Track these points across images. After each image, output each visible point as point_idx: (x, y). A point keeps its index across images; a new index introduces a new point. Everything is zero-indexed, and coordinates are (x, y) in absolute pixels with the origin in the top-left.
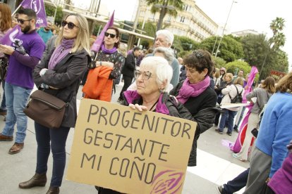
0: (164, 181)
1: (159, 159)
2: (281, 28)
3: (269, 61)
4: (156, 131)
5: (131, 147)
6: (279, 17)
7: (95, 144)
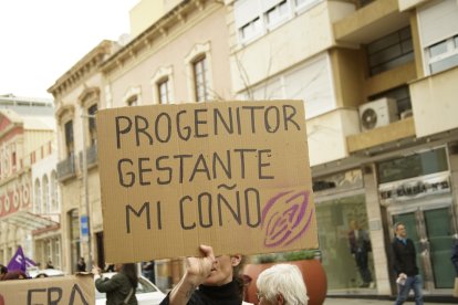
0: (280, 214)
1: (261, 177)
4: (240, 133)
5: (206, 170)
7: (142, 183)
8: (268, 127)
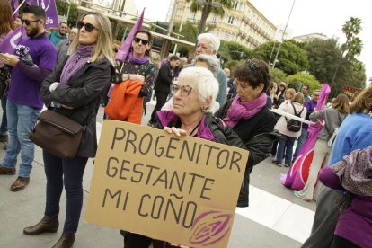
0: (207, 225)
1: (202, 197)
2: (356, 32)
3: (341, 73)
4: (197, 162)
5: (166, 181)
6: (355, 18)
7: (121, 177)
8: (218, 163)
